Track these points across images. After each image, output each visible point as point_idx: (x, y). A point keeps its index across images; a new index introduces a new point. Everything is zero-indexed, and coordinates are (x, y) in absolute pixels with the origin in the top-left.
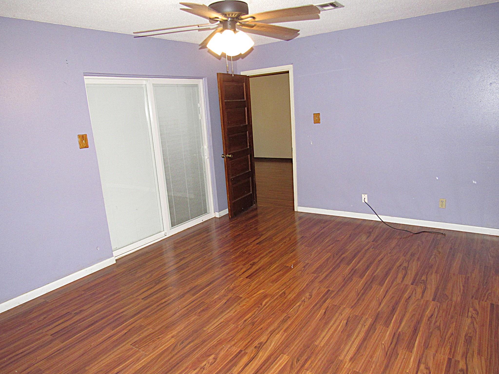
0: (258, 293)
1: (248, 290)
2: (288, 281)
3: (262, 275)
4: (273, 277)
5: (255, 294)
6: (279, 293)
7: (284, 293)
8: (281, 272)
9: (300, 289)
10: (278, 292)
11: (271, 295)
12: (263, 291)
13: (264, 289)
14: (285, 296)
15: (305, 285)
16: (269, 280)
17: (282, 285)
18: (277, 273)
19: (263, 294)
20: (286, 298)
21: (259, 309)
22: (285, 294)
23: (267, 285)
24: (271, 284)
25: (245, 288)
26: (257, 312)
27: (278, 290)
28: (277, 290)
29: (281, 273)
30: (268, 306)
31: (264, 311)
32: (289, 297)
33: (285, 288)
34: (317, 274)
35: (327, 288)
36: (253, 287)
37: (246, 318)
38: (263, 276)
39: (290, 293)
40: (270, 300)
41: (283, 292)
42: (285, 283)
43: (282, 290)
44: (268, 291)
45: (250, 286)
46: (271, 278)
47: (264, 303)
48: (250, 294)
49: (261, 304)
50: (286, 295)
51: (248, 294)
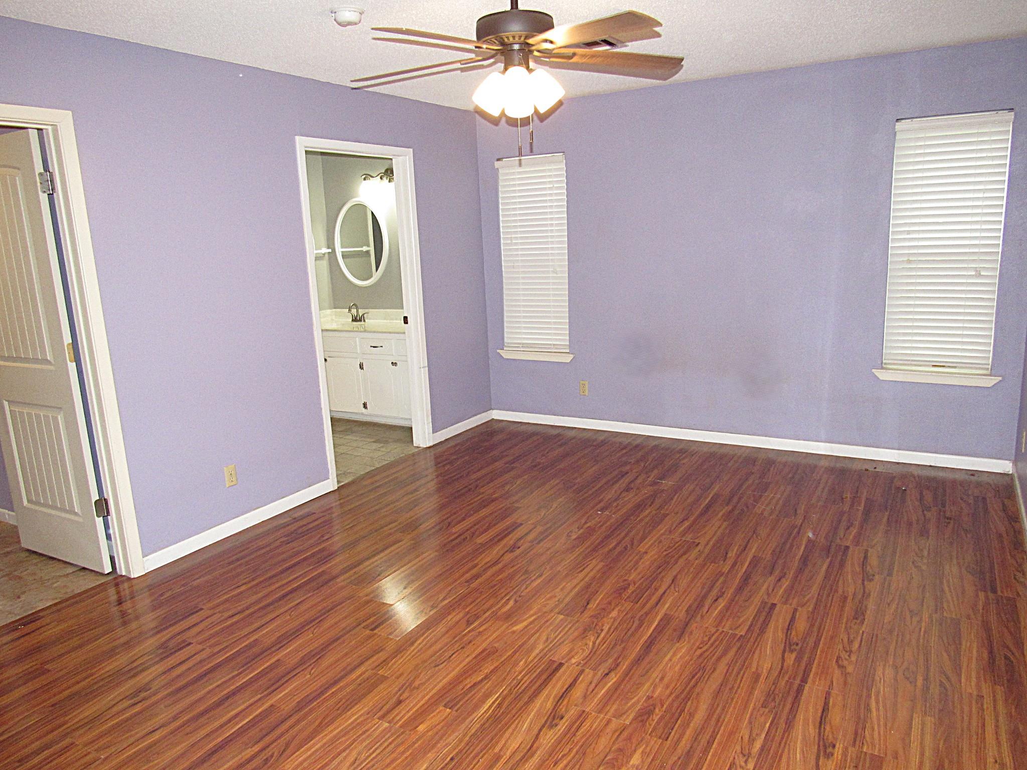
0: (525, 623)
1: (549, 629)
2: (456, 654)
3: (520, 673)
4: (492, 667)
5: (531, 623)
6: (479, 624)
7: (469, 623)
8: (469, 682)
9: (433, 632)
10: (481, 625)
11: (498, 619)
12: (515, 628)
13: (514, 632)
14: (468, 616)
15: (416, 644)
16: (501, 656)
17: (470, 642)
18: (482, 681)
19: (515, 622)
20: (468, 612)
21: (519, 593)
22: (468, 621)
23: (506, 643)
24: (496, 645)
25: (558, 635)
26: (522, 589)
27: (481, 629)
28: (485, 630)
29: (468, 680)
30: (502, 598)
31: (509, 589)
32: (461, 615)
33: (465, 635)
34: (376, 674)
35: (376, 634)
36: (538, 638)
37: (539, 581)
38: (518, 669)
39: (457, 623)
40: (500, 609)
41: (471, 624)
42: (463, 648)
43: (472, 630)
44: (504, 627)
45: (547, 639)
46: (495, 665)
47: (511, 603)
48: (543, 622)
49: (516, 601)
50: (466, 618)
51: (547, 621)
